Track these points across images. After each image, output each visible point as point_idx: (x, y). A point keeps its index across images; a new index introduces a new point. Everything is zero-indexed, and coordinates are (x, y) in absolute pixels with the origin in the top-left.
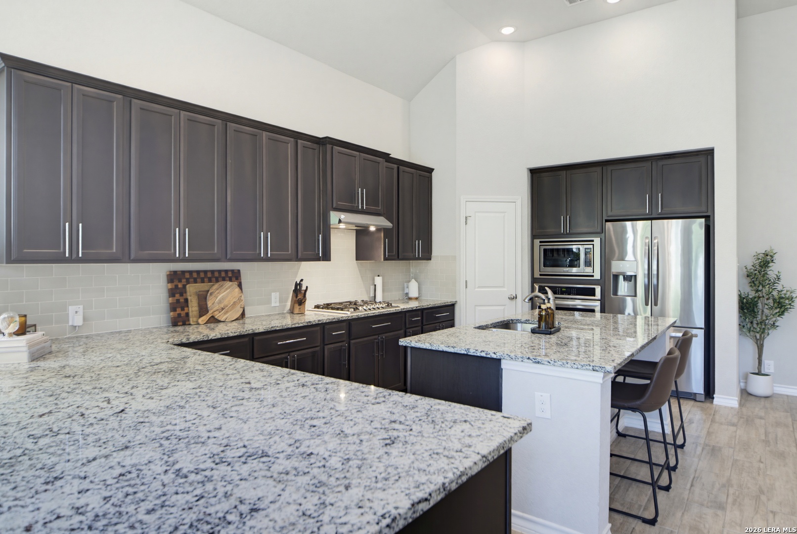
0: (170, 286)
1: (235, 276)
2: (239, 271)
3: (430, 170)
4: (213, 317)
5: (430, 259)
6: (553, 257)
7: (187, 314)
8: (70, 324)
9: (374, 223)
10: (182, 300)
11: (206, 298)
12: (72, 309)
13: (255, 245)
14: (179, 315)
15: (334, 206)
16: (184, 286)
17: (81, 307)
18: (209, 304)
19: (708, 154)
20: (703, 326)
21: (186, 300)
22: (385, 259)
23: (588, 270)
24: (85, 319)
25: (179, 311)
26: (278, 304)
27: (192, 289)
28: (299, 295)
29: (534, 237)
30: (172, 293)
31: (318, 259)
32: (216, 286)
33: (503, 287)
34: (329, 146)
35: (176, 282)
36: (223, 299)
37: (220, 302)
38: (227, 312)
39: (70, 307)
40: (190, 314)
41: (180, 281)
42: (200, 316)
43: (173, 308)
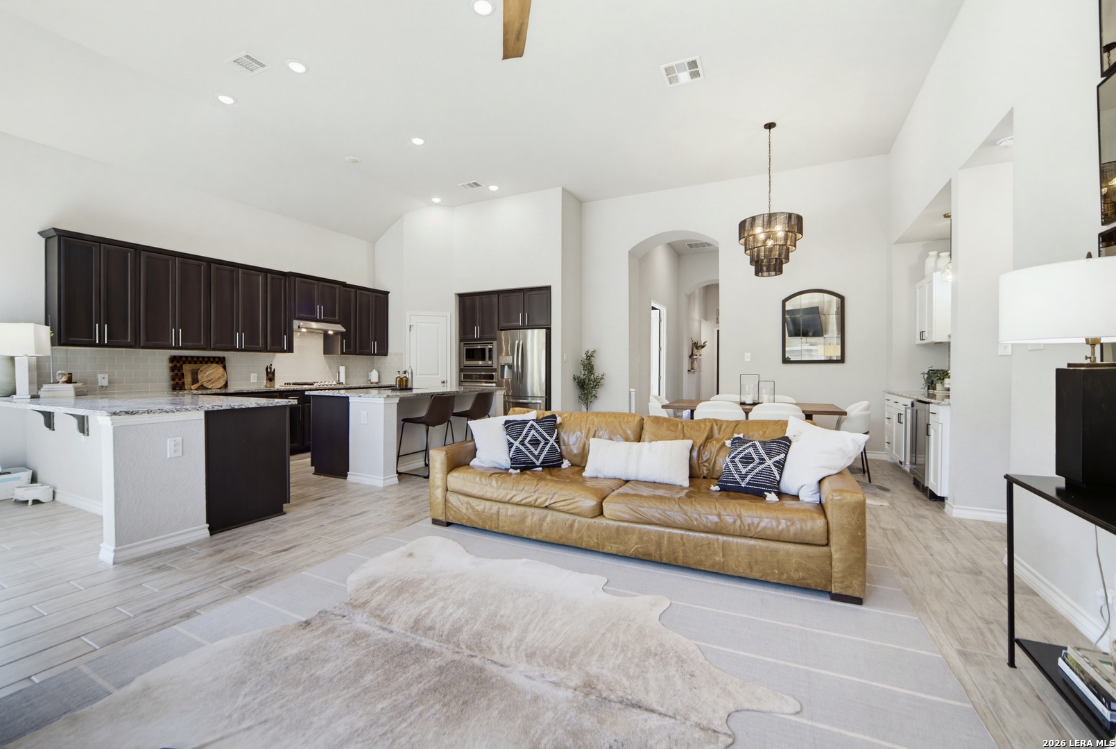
0: (171, 365)
1: (221, 361)
2: (224, 358)
3: (387, 293)
4: (202, 385)
5: (386, 355)
6: (471, 354)
7: (183, 383)
8: (99, 385)
9: (332, 329)
10: (179, 374)
11: (197, 373)
12: (100, 376)
13: (233, 340)
14: (177, 383)
15: (296, 316)
16: (181, 366)
17: (107, 375)
18: (199, 377)
19: (548, 288)
20: (544, 396)
21: (183, 374)
22: (342, 353)
23: (490, 362)
24: (110, 382)
25: (177, 380)
26: (256, 381)
27: (187, 369)
28: (271, 376)
29: (461, 340)
30: (172, 369)
31: (285, 352)
32: (206, 366)
33: (438, 374)
34: (293, 278)
35: (175, 363)
36: (210, 374)
37: (208, 376)
38: (213, 383)
39: (99, 375)
40: (186, 383)
41: (178, 362)
42: (193, 384)
43: (173, 379)
